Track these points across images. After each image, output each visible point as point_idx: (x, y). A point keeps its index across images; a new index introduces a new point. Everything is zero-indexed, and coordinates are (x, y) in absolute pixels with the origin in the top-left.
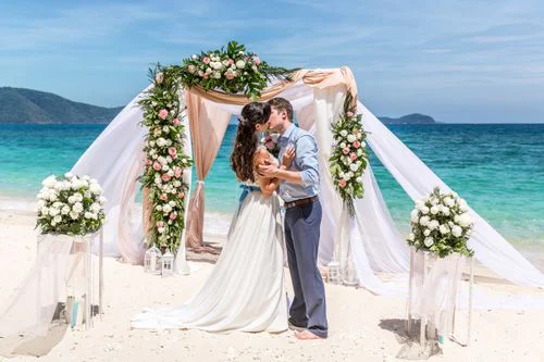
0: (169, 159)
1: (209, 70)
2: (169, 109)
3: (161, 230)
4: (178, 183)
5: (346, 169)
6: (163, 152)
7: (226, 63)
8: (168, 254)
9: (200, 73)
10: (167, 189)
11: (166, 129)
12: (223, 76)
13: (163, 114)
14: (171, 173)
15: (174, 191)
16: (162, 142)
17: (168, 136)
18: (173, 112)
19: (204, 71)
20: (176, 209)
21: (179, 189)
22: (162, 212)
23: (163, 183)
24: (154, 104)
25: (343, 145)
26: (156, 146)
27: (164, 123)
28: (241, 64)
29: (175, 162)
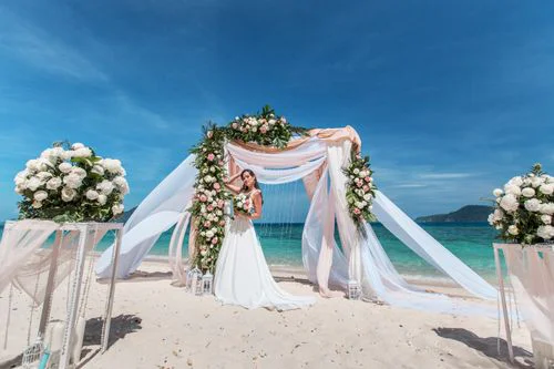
0: (214, 193)
1: (248, 126)
2: (216, 155)
3: (203, 253)
4: (220, 213)
5: (361, 199)
6: (209, 187)
7: (261, 121)
8: (208, 275)
9: (241, 128)
10: (211, 217)
11: (213, 169)
12: (259, 131)
13: (211, 157)
14: (214, 204)
15: (216, 219)
16: (209, 179)
17: (214, 175)
18: (219, 156)
19: (244, 126)
20: (217, 234)
21: (220, 218)
22: (205, 237)
23: (208, 212)
24: (205, 150)
25: (357, 180)
26: (205, 183)
27: (211, 164)
28: (272, 122)
29: (218, 195)
